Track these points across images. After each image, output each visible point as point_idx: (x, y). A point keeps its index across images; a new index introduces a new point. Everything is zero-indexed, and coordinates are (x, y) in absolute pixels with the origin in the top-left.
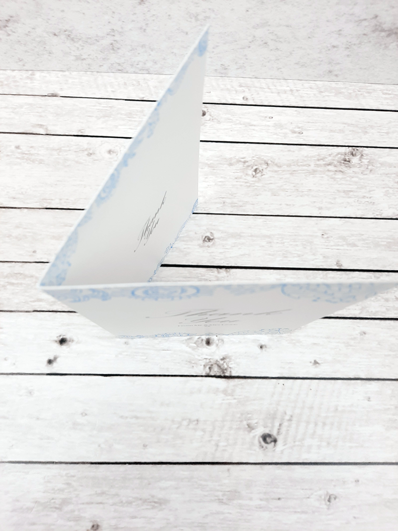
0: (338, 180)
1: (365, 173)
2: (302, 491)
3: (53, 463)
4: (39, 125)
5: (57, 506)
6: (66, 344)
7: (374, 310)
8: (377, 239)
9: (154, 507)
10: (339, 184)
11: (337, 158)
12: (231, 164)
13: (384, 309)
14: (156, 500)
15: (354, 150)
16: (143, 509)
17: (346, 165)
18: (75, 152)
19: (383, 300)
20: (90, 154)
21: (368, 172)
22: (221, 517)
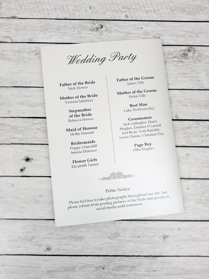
0: (180, 67)
2: (151, 234)
3: (26, 219)
4: (7, 37)
5: (30, 239)
6: (29, 161)
7: (194, 142)
8: (199, 102)
9: (77, 240)
10: (180, 70)
11: (179, 53)
14: (78, 237)
15: (190, 48)
16: (72, 241)
17: (185, 58)
18: (28, 52)
19: (200, 136)
20: (36, 54)
21: (197, 62)
22: (110, 245)
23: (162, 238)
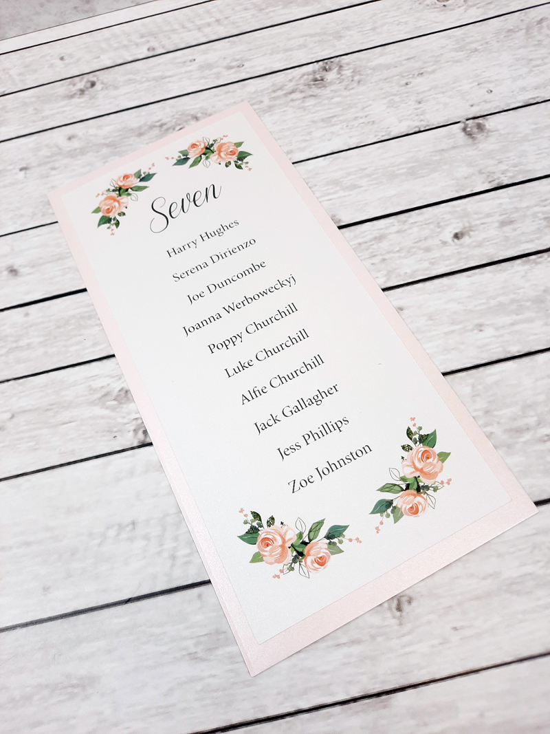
0: (311, 107)
1: (351, 87)
7: (408, 271)
8: (390, 169)
10: (313, 113)
11: (302, 81)
12: (140, 134)
13: (426, 265)
15: (326, 63)
17: (320, 86)
19: (422, 251)
21: (355, 84)
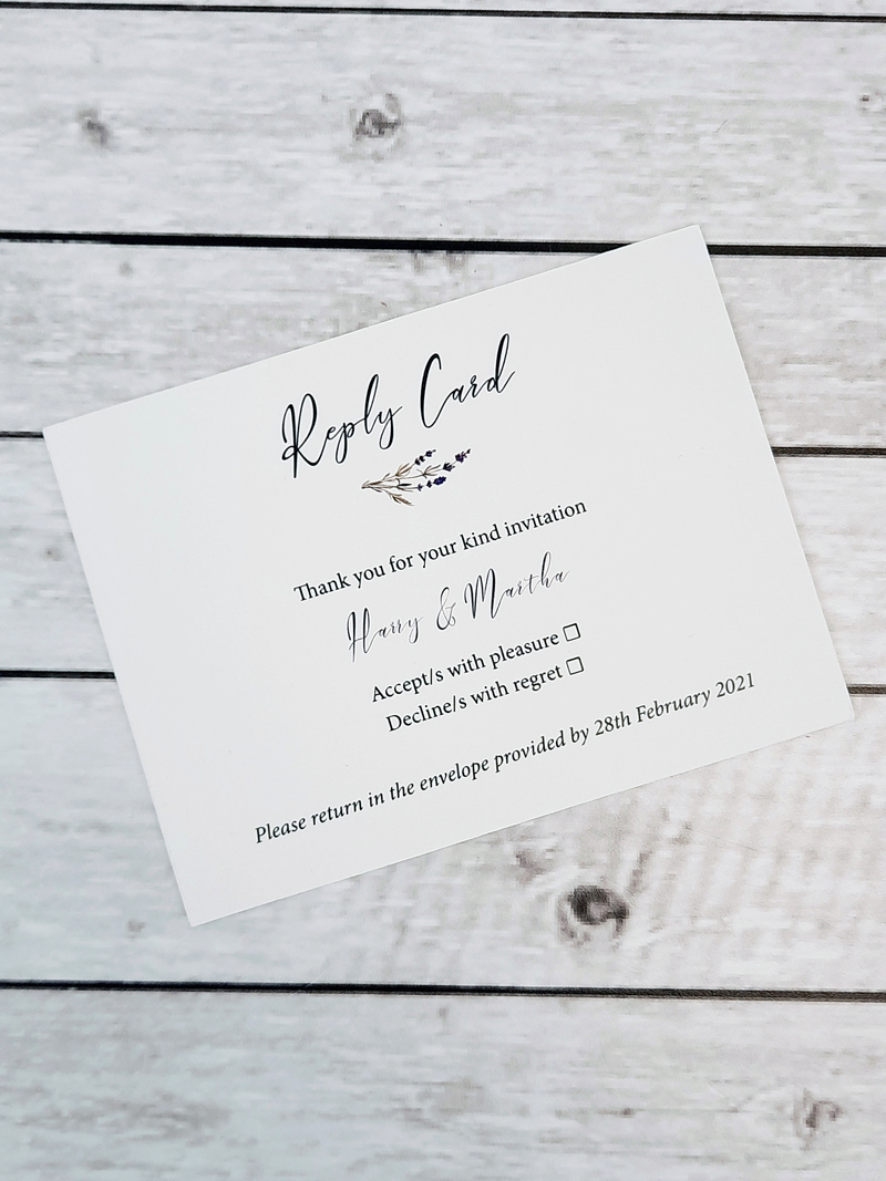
2: (713, 1090)
9: (171, 1134)
14: (180, 1110)
16: (135, 1139)
22: (415, 1168)
23: (795, 1118)
